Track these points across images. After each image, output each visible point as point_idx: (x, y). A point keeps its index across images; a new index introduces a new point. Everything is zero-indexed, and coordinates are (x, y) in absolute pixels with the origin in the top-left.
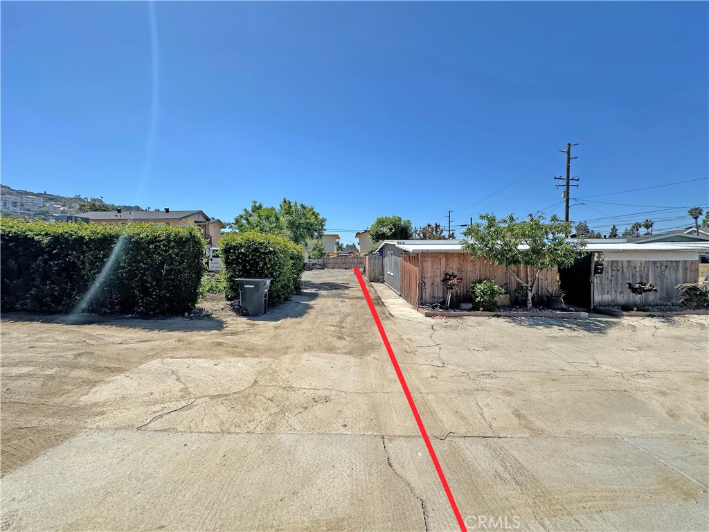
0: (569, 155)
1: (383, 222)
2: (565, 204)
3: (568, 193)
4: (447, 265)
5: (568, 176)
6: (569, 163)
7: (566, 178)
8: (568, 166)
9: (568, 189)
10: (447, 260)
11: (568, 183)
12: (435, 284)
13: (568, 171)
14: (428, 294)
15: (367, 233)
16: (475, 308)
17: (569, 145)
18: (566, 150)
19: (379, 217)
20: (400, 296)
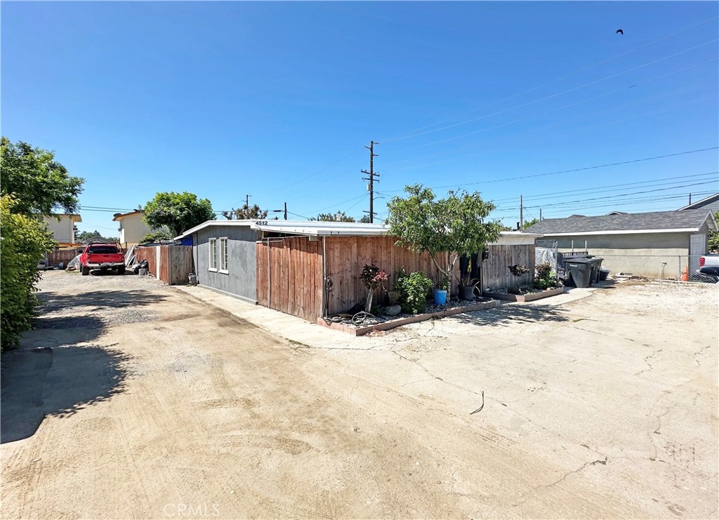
0: (372, 151)
1: (168, 200)
2: (369, 196)
3: (372, 187)
4: (359, 254)
5: (372, 171)
6: (372, 159)
7: (370, 172)
8: (372, 162)
9: (372, 183)
10: (358, 247)
11: (372, 177)
12: (345, 282)
13: (372, 166)
14: (335, 298)
15: (141, 215)
16: (407, 311)
17: (372, 142)
18: (370, 147)
19: (162, 192)
20: (257, 303)
